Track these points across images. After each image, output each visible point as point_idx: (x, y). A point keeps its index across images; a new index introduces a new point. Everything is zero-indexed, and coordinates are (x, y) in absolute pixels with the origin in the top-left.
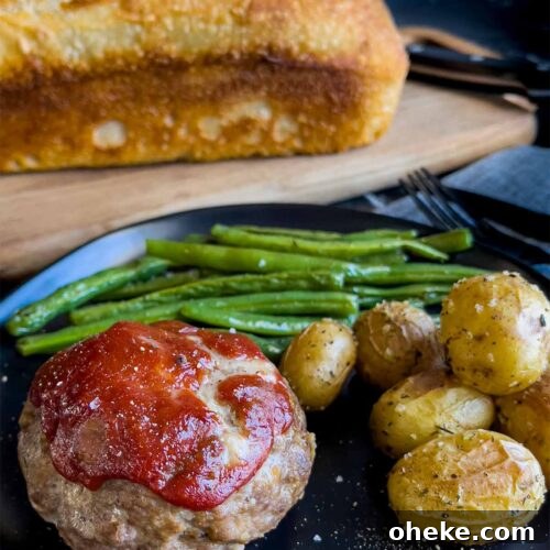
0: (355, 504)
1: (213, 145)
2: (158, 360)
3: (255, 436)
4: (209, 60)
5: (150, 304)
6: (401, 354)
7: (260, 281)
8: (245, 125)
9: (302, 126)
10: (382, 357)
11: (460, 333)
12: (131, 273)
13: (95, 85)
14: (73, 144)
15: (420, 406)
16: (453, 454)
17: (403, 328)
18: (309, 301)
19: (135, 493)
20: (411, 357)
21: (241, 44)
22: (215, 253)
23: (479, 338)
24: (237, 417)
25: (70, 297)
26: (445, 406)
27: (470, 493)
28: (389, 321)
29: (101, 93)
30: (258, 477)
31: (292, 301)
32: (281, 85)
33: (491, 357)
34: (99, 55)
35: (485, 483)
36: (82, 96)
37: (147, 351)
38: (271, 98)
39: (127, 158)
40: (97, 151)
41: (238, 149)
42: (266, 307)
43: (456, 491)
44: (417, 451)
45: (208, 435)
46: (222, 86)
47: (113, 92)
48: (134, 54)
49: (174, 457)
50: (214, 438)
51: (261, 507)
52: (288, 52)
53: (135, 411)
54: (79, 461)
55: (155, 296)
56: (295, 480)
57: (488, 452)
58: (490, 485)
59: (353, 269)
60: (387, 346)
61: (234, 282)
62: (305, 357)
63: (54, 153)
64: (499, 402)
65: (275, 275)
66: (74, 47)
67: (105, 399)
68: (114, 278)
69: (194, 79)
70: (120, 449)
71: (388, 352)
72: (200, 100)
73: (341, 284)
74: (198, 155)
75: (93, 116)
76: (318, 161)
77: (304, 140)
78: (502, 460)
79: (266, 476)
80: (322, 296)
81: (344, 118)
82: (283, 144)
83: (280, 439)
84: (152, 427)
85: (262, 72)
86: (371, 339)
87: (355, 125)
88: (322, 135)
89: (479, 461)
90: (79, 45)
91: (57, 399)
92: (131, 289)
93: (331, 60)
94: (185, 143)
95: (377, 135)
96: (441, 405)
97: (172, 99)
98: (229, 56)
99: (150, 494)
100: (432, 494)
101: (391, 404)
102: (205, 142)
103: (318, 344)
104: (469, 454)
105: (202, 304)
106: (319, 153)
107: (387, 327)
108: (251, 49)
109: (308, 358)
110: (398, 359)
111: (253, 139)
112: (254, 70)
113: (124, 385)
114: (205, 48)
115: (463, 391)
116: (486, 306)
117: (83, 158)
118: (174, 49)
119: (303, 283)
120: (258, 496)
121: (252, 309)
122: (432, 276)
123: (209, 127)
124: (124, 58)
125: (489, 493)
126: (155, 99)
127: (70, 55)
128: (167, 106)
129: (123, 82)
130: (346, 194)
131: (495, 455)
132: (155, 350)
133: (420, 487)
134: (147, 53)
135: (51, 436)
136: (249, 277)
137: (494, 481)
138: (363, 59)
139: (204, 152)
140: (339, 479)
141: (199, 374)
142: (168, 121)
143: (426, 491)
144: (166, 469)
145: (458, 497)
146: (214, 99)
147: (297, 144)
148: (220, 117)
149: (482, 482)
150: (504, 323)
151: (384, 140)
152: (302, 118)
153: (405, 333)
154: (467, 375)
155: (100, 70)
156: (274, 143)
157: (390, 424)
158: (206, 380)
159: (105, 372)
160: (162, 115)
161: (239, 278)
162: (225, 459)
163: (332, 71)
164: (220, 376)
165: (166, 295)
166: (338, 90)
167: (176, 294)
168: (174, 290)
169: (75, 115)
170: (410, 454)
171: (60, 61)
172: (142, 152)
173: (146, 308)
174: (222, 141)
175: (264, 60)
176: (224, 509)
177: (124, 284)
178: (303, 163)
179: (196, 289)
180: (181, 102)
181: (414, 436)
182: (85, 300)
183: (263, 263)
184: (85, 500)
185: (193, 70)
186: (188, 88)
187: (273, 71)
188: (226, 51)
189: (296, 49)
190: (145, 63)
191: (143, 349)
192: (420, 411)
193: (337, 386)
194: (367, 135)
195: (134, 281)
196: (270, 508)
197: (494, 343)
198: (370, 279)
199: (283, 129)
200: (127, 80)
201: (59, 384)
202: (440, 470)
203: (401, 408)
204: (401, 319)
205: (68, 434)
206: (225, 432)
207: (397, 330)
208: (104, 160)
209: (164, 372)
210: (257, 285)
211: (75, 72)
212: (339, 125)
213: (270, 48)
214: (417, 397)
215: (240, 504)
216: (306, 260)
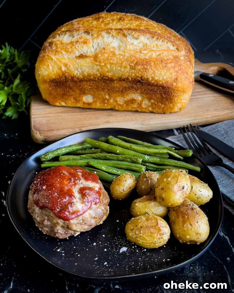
0: (119, 229)
1: (122, 106)
2: (65, 178)
3: (85, 204)
4: (121, 79)
5: (82, 158)
6: (147, 188)
7: (116, 157)
8: (133, 101)
9: (152, 103)
10: (141, 188)
11: (158, 186)
12: (80, 147)
13: (84, 83)
14: (77, 100)
15: (143, 205)
16: (144, 221)
17: (149, 180)
18: (129, 166)
19: (49, 212)
20: (149, 190)
21: (132, 75)
22: (105, 145)
23: (163, 189)
24: (82, 198)
25: (59, 152)
26: (150, 206)
27: (144, 233)
28: (146, 177)
29: (86, 86)
30: (84, 215)
31: (123, 165)
32: (145, 89)
33: (164, 195)
34: (86, 74)
35: (149, 231)
36: (80, 86)
37: (63, 175)
38: (142, 93)
39: (93, 106)
40: (84, 103)
41: (130, 109)
42: (116, 165)
43: (140, 231)
44: (136, 218)
45: (71, 201)
46: (125, 88)
47: (90, 86)
48: (97, 75)
49: (60, 205)
50: (73, 202)
51: (84, 223)
52: (148, 79)
53: (54, 191)
54: (39, 201)
55: (84, 156)
56: (96, 218)
57: (154, 222)
58: (151, 232)
59: (147, 158)
60: (144, 185)
61: (108, 155)
62: (117, 183)
63: (71, 102)
64: (170, 209)
65: (121, 156)
66: (78, 71)
67: (47, 186)
68: (74, 148)
69: (116, 84)
70: (48, 200)
71: (143, 187)
72: (118, 91)
73: (141, 162)
74: (117, 108)
75: (83, 92)
76: (157, 116)
77: (153, 108)
78: (156, 226)
79: (87, 215)
80: (134, 165)
81: (167, 103)
82: (145, 109)
83: (94, 206)
84: (57, 197)
85: (139, 85)
86: (140, 181)
87: (171, 105)
88: (159, 108)
89: (150, 225)
90: (79, 70)
91: (37, 184)
92: (80, 152)
93: (163, 83)
94: (112, 104)
95: (180, 109)
96: (149, 206)
97: (108, 90)
98: (128, 79)
99: (53, 213)
100: (134, 231)
101: (135, 202)
102: (119, 105)
103: (122, 181)
104: (148, 222)
105: (96, 161)
106: (158, 113)
107: (145, 179)
108: (135, 77)
109: (118, 184)
110: (145, 189)
111: (135, 106)
112: (136, 84)
113: (53, 183)
114: (120, 76)
115: (156, 203)
116: (167, 180)
117: (80, 105)
118: (110, 75)
119: (129, 160)
120: (83, 220)
121: (111, 165)
122: (173, 164)
123: (121, 100)
124: (93, 76)
125: (150, 234)
126: (103, 89)
127: (77, 73)
128: (107, 92)
129: (93, 83)
130: (165, 128)
131: (155, 224)
132: (65, 175)
133: (132, 228)
134: (101, 75)
135: (34, 193)
136: (113, 155)
137: (152, 231)
138: (175, 84)
139: (119, 108)
140: (118, 221)
141: (75, 184)
142: (107, 97)
143: (133, 229)
144: (58, 208)
145: (141, 233)
146: (123, 92)
147: (150, 109)
148: (124, 98)
149: (148, 231)
150: (170, 186)
151: (183, 111)
152: (152, 101)
153: (149, 182)
154: (158, 198)
155: (86, 79)
156: (142, 108)
157: (133, 208)
158: (77, 186)
159: (50, 179)
160: (105, 95)
161: (110, 154)
162: (74, 208)
163: (163, 87)
164: (82, 186)
165: (87, 156)
166: (165, 94)
167: (90, 156)
168: (90, 155)
169: (78, 91)
170: (133, 218)
171: (73, 75)
172: (98, 105)
173: (81, 159)
174: (125, 105)
175: (139, 81)
176: (72, 221)
177: (78, 150)
178: (152, 116)
179: (96, 156)
180: (111, 91)
181: (139, 213)
182: (64, 153)
183: (118, 151)
184: (39, 212)
185: (116, 82)
186: (114, 87)
187: (142, 85)
188: (126, 77)
189: (150, 79)
190: (100, 78)
191: (62, 174)
192: (142, 206)
193: (125, 194)
194: (176, 109)
195: (82, 149)
196: (87, 224)
197: (165, 191)
198: (152, 162)
199: (146, 103)
200: (94, 82)
201: (39, 180)
202: (138, 224)
203: (137, 204)
204: (150, 177)
205: (38, 194)
206: (77, 201)
207: (147, 181)
208: (86, 106)
209: (65, 182)
210: (115, 158)
211: (78, 78)
212: (165, 105)
213: (141, 78)
214: (143, 202)
215: (78, 221)
216: (132, 153)
